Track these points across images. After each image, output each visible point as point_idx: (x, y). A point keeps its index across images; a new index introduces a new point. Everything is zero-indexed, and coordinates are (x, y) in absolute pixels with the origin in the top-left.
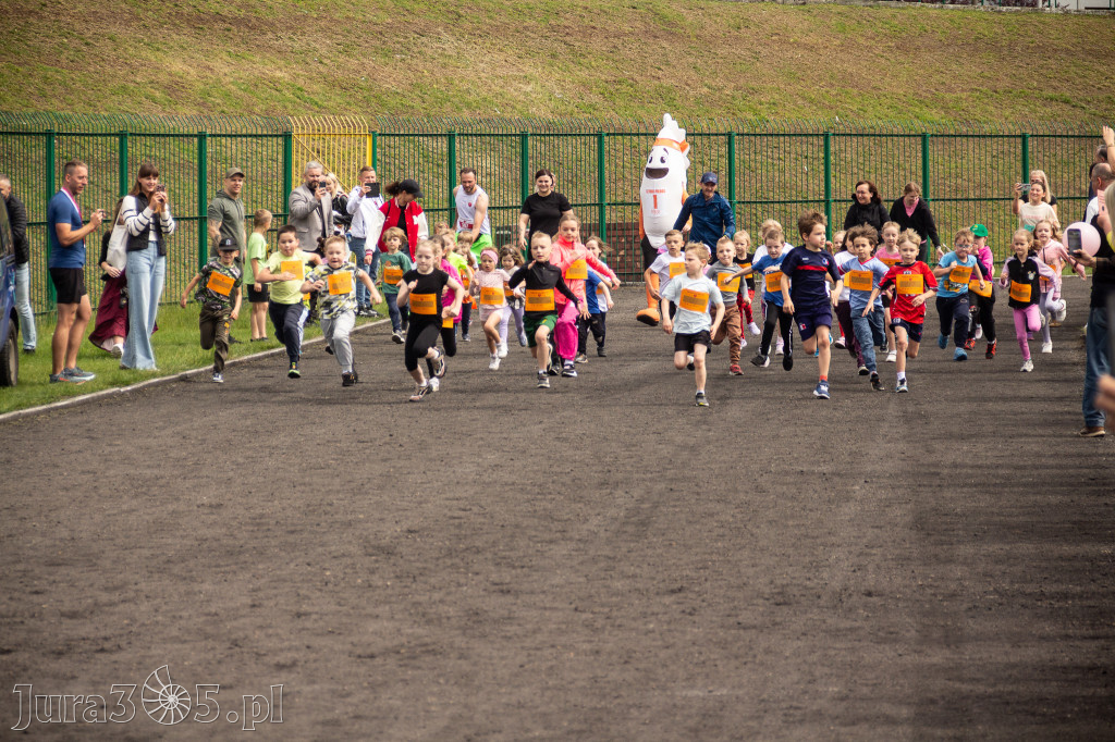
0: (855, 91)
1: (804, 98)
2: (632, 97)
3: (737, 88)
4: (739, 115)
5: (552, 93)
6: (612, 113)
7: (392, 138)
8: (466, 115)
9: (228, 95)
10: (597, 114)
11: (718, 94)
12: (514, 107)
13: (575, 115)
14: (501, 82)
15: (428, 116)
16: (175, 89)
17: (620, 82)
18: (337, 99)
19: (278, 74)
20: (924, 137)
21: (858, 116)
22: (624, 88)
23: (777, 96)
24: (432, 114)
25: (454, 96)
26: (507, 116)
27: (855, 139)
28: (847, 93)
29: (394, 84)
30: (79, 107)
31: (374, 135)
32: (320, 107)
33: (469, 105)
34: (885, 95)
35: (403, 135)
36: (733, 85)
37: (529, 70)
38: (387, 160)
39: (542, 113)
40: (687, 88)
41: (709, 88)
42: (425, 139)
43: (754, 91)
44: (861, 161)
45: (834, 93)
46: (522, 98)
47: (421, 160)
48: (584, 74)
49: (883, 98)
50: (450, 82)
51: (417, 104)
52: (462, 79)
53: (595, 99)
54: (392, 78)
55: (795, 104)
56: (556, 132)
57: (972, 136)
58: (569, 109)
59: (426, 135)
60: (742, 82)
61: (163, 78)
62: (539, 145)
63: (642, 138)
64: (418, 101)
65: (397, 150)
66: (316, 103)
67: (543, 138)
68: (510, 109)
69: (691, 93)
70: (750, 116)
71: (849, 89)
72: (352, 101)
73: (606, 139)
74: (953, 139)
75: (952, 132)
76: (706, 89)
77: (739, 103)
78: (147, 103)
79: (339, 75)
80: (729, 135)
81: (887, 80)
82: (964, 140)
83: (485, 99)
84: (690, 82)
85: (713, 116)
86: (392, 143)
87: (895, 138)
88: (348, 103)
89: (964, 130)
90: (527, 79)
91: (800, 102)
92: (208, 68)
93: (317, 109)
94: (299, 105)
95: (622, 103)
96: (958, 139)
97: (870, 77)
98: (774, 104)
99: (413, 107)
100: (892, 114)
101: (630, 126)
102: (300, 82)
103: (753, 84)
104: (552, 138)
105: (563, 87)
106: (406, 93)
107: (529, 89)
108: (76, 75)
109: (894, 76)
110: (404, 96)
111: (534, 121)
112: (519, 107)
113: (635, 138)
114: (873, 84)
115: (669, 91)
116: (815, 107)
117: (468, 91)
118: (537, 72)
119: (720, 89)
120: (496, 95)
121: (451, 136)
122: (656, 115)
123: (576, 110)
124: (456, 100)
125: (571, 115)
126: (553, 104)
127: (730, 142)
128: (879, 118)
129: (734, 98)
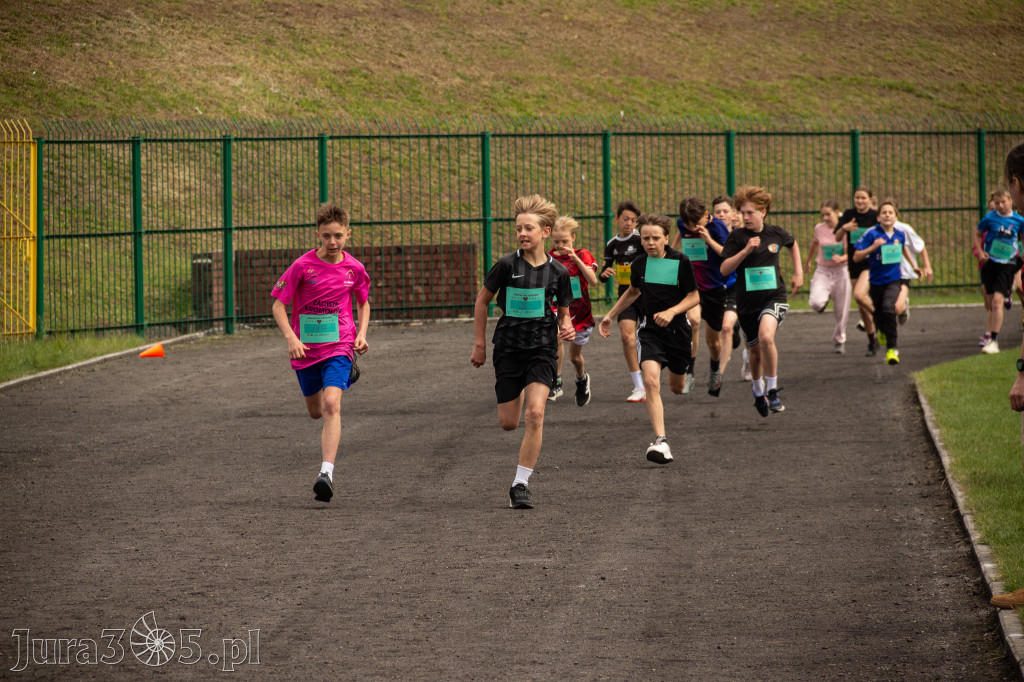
0: (646, 80)
1: (581, 89)
2: (367, 91)
3: (497, 78)
4: (500, 111)
5: (266, 88)
6: (341, 110)
7: (68, 146)
8: (160, 116)
10: (322, 112)
11: (473, 85)
12: (219, 106)
13: (295, 114)
14: (204, 74)
15: (114, 118)
17: (351, 73)
20: (728, 135)
21: (649, 110)
22: (356, 80)
23: (547, 87)
24: (119, 115)
25: (145, 93)
26: (212, 116)
28: (635, 82)
29: (72, 78)
31: (39, 142)
33: (163, 104)
34: (682, 85)
35: (81, 142)
36: (492, 73)
38: (62, 173)
39: (255, 111)
40: (435, 78)
41: (462, 78)
42: (109, 146)
43: (518, 82)
45: (619, 82)
46: (229, 93)
47: (104, 172)
48: (306, 63)
49: (680, 88)
50: (140, 76)
51: (100, 102)
52: (157, 72)
53: (319, 93)
54: (69, 71)
55: (570, 96)
56: (272, 136)
57: (789, 134)
58: (288, 107)
59: (111, 142)
60: (504, 71)
62: (250, 152)
64: (102, 99)
65: (74, 162)
67: (255, 143)
68: (213, 108)
69: (441, 84)
70: (514, 113)
71: (638, 77)
72: (20, 100)
73: (329, 142)
74: (766, 137)
75: (764, 129)
76: (458, 80)
77: (501, 96)
79: (6, 69)
80: (483, 136)
81: (686, 65)
82: (780, 139)
83: (183, 96)
84: (438, 71)
85: (467, 112)
86: (68, 152)
88: (16, 104)
90: (236, 71)
91: (576, 94)
95: (353, 99)
96: (772, 137)
97: (664, 62)
98: (544, 97)
99: (95, 108)
100: (691, 107)
101: (363, 126)
103: (519, 73)
104: (266, 143)
105: (281, 81)
106: (86, 90)
107: (238, 82)
109: (694, 61)
110: (83, 93)
111: (245, 123)
112: (225, 105)
113: (369, 141)
114: (669, 71)
115: (413, 82)
116: (594, 101)
117: (163, 87)
118: (248, 62)
119: (476, 80)
120: (197, 91)
121: (135, 143)
122: (396, 113)
123: (296, 107)
124: (148, 97)
125: (290, 113)
126: (267, 102)
127: (484, 148)
128: (676, 113)
129: (492, 89)
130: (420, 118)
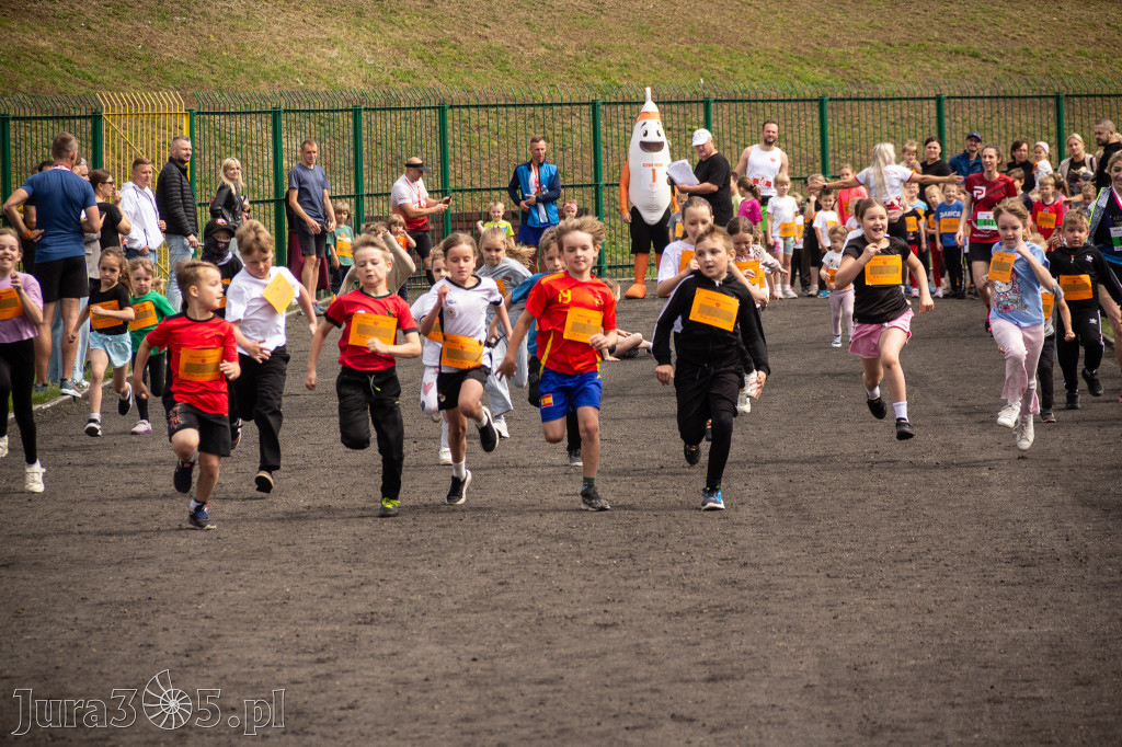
0: (721, 47)
1: (660, 57)
2: (457, 62)
3: (580, 48)
4: (585, 79)
5: (361, 59)
6: (435, 81)
10: (417, 82)
11: (558, 55)
12: (318, 77)
13: (391, 84)
14: (299, 47)
15: (220, 90)
17: (441, 44)
18: (113, 72)
19: (42, 43)
20: (821, 101)
21: (727, 77)
22: (445, 51)
23: (628, 56)
24: (224, 87)
25: (247, 65)
26: (313, 87)
27: (726, 106)
28: (711, 50)
29: (176, 52)
31: (191, 113)
32: (94, 82)
33: (266, 76)
34: (757, 52)
36: (575, 43)
37: (332, 30)
39: (353, 83)
40: (521, 48)
41: (547, 48)
43: (601, 51)
44: (735, 132)
45: (696, 50)
46: (327, 65)
48: (397, 34)
49: (755, 55)
50: (241, 49)
51: (205, 75)
52: (255, 44)
53: (412, 64)
54: (174, 45)
55: (650, 66)
57: (864, 99)
58: (384, 77)
60: (585, 40)
63: (472, 110)
64: (207, 72)
66: (90, 78)
68: (313, 79)
69: (527, 54)
70: (599, 81)
71: (714, 45)
72: (129, 74)
73: (448, 112)
74: (842, 103)
75: (840, 95)
76: (542, 50)
77: (584, 65)
79: (112, 43)
80: (594, 104)
81: (759, 33)
82: (855, 104)
83: (284, 68)
84: (523, 41)
85: (554, 81)
87: (774, 104)
88: (127, 77)
89: (854, 92)
90: (331, 43)
91: (656, 62)
93: (91, 84)
94: (70, 80)
95: (445, 69)
96: (848, 103)
97: (737, 30)
99: (201, 80)
100: (767, 74)
102: (68, 53)
105: (374, 51)
106: (192, 63)
107: (334, 53)
109: (767, 29)
111: (345, 94)
112: (324, 76)
113: (464, 111)
114: (743, 38)
115: (500, 52)
116: (674, 69)
117: (263, 59)
118: (341, 34)
119: (560, 50)
120: (296, 63)
121: (275, 114)
122: (487, 83)
123: (392, 78)
124: (251, 69)
125: (387, 84)
126: (364, 72)
127: (594, 113)
128: (753, 80)
129: (577, 59)
130: (513, 88)
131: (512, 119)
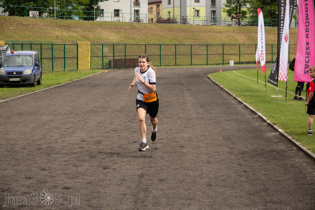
0: (163, 38)
2: (129, 39)
3: (145, 37)
4: (145, 42)
5: (116, 38)
6: (125, 41)
7: (93, 45)
8: (103, 41)
9: (66, 38)
10: (123, 41)
14: (108, 36)
16: (57, 37)
17: (127, 36)
18: (83, 39)
19: (74, 35)
20: (175, 45)
21: (164, 42)
22: (127, 37)
24: (98, 41)
25: (101, 38)
26: (109, 42)
30: (43, 40)
31: (91, 45)
33: (103, 40)
37: (112, 34)
43: (148, 38)
45: (160, 38)
48: (121, 35)
49: (168, 39)
50: (100, 36)
51: (95, 40)
52: (102, 36)
53: (123, 39)
54: (91, 36)
55: (154, 40)
56: (117, 44)
58: (119, 41)
60: (146, 36)
61: (56, 35)
63: (130, 45)
69: (138, 38)
72: (85, 39)
73: (126, 45)
76: (140, 38)
77: (145, 40)
78: (53, 39)
79: (83, 35)
83: (106, 39)
84: (137, 36)
87: (170, 45)
89: (181, 44)
90: (112, 36)
92: (62, 34)
95: (127, 40)
98: (151, 40)
100: (169, 41)
101: (129, 43)
102: (77, 36)
103: (148, 37)
105: (118, 37)
106: (93, 38)
107: (113, 37)
108: (42, 35)
109: (169, 35)
112: (111, 40)
114: (166, 37)
115: (134, 38)
116: (157, 40)
117: (103, 38)
118: (114, 35)
119: (142, 38)
120: (108, 38)
121: (103, 45)
122: (132, 42)
126: (116, 40)
127: (145, 46)
128: (167, 42)
129: (144, 39)
130: (136, 42)
131: (136, 46)
